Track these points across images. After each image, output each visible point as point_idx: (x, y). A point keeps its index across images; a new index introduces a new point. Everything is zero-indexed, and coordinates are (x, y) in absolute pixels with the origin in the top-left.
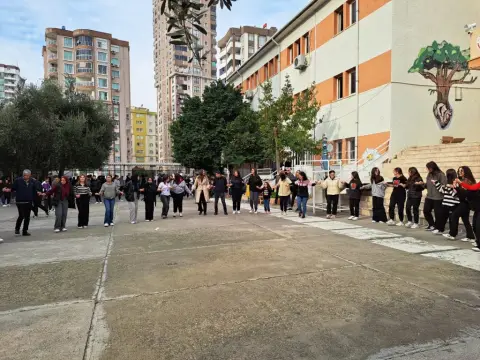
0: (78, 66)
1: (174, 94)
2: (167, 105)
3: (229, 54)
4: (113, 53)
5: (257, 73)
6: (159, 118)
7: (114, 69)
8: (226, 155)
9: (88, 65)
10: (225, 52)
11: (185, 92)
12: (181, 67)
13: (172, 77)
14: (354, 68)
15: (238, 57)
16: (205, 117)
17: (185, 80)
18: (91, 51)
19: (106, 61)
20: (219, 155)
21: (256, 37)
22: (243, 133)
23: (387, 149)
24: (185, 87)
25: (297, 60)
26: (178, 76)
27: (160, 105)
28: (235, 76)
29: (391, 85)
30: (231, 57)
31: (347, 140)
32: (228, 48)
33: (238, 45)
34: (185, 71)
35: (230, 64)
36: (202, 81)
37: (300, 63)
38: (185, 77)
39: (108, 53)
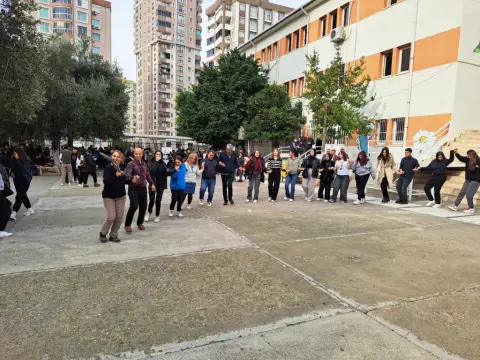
0: (55, 24)
1: (157, 62)
2: (148, 74)
3: (218, 23)
4: (94, 14)
5: (275, 44)
6: (138, 88)
7: (96, 32)
8: (247, 131)
9: (67, 25)
10: (213, 20)
11: (168, 61)
12: (165, 33)
13: (155, 44)
14: (409, 45)
15: (228, 27)
16: (224, 89)
17: (169, 47)
18: (70, 11)
19: (86, 22)
20: (236, 130)
21: (248, 6)
22: (269, 108)
23: (447, 132)
24: (168, 56)
25: (334, 32)
26: (161, 43)
27: (140, 74)
28: (249, 46)
29: (457, 63)
30: (220, 27)
31: (394, 120)
32: (217, 17)
33: (228, 14)
34: (169, 39)
35: (219, 34)
36: (186, 51)
37: (337, 36)
38: (168, 45)
39: (89, 12)
